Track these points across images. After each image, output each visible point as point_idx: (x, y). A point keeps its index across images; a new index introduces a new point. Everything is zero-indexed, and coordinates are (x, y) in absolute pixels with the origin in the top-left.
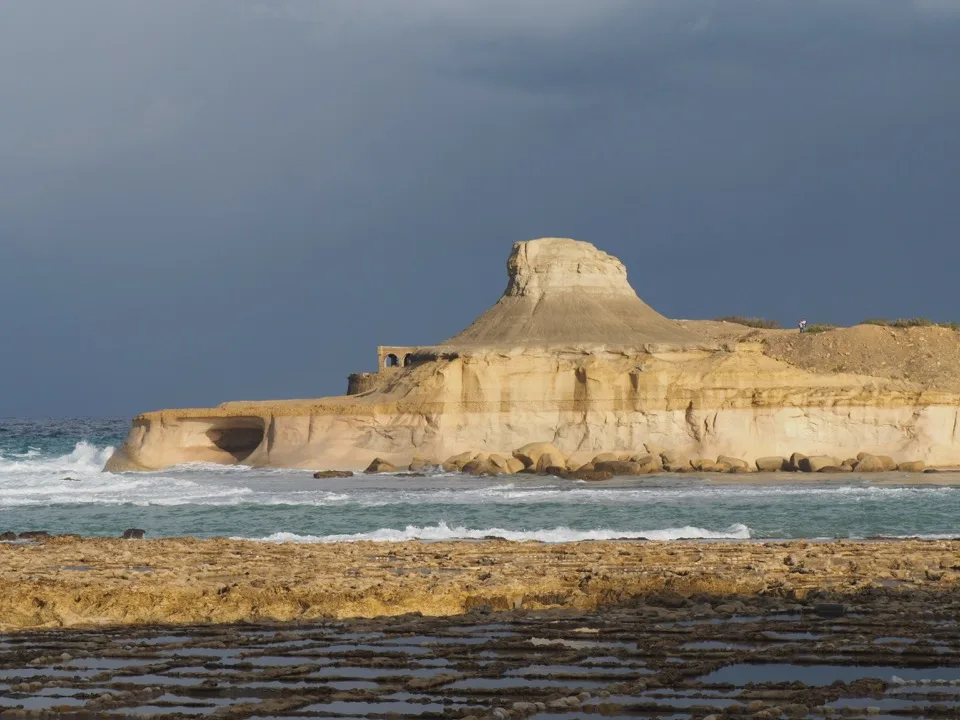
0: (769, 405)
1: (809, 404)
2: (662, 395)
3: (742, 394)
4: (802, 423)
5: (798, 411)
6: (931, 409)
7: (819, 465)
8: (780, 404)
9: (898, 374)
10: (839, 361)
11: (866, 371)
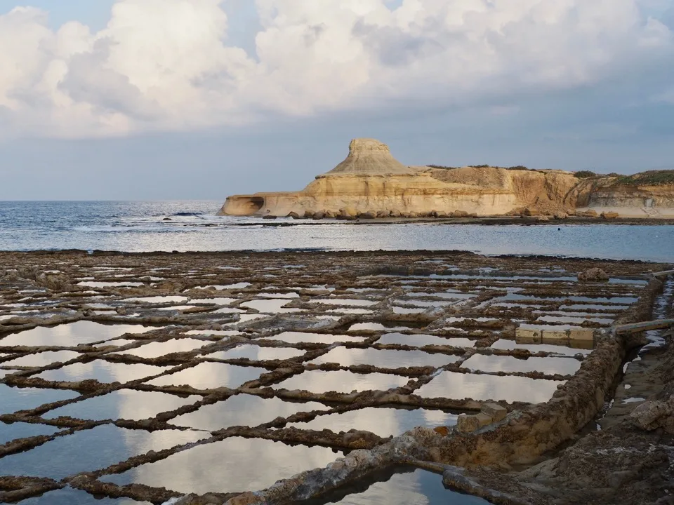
0: (429, 194)
1: (443, 194)
2: (393, 190)
3: (420, 190)
4: (441, 200)
5: (439, 196)
6: (485, 195)
7: (439, 214)
8: (433, 194)
9: (475, 183)
10: (455, 178)
11: (464, 183)
